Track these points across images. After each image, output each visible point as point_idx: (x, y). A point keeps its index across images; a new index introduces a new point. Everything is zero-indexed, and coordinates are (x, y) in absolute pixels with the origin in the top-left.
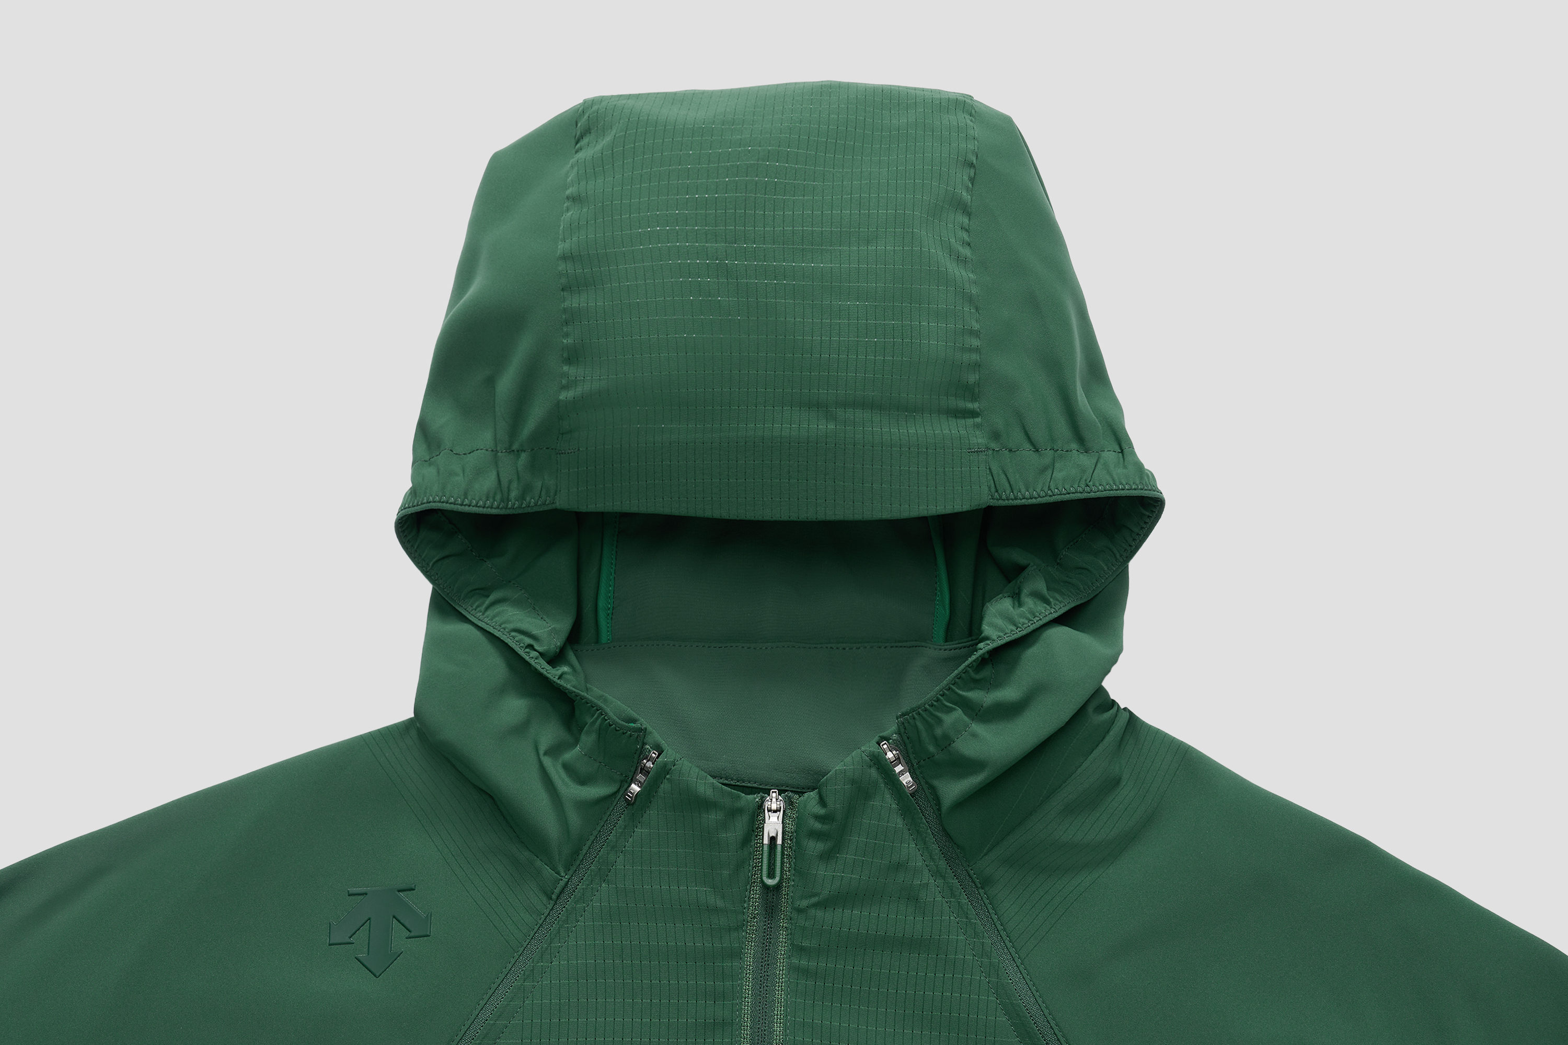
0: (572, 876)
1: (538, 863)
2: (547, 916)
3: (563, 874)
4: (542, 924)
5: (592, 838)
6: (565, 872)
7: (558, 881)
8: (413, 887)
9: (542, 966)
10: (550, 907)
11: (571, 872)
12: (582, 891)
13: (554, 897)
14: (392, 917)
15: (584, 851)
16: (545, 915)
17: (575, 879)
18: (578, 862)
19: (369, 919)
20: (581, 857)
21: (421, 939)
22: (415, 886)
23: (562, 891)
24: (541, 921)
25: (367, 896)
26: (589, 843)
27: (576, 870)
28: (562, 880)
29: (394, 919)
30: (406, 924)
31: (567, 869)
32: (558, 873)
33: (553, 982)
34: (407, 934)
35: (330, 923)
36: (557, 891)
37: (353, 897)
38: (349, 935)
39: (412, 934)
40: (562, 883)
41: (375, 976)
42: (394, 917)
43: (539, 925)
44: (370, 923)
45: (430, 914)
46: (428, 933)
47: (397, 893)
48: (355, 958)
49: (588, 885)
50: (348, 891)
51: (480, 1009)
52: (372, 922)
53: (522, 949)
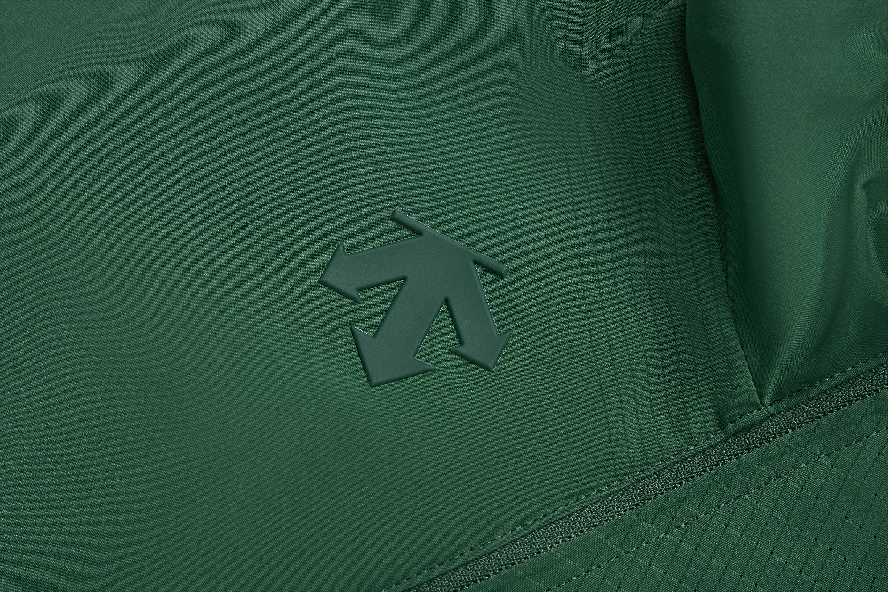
0: (779, 413)
1: (740, 359)
2: (700, 452)
3: (767, 401)
4: (685, 460)
5: (851, 373)
6: (772, 399)
7: (754, 407)
8: (503, 272)
9: (649, 529)
10: (714, 439)
11: (782, 406)
12: (782, 448)
13: (731, 428)
14: (442, 299)
15: (825, 387)
16: (699, 449)
17: (780, 421)
18: (803, 398)
19: (404, 279)
20: (813, 392)
21: (474, 366)
22: (507, 271)
23: (748, 429)
24: (687, 454)
25: (420, 238)
26: (839, 378)
27: (790, 408)
28: (760, 409)
29: (444, 305)
30: (462, 326)
31: (778, 397)
32: (762, 397)
33: (653, 567)
34: (455, 345)
35: (338, 246)
36: (742, 422)
37: (397, 227)
38: (360, 285)
39: (463, 350)
40: (756, 415)
41: (369, 381)
42: (447, 301)
43: (678, 458)
44: (402, 286)
45: (508, 334)
46: (490, 365)
47: (472, 264)
48: (351, 329)
49: (798, 445)
50: (394, 212)
51: (511, 539)
52: (405, 288)
53: (631, 480)
